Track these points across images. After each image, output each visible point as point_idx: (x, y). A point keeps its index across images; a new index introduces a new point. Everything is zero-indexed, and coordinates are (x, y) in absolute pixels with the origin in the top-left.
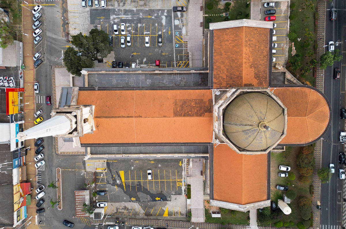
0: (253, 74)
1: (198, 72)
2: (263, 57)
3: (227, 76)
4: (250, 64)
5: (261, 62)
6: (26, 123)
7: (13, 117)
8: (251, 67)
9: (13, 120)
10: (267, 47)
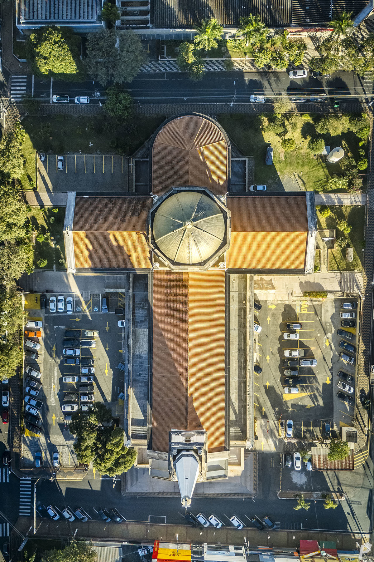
0: (135, 218)
1: (131, 285)
2: (112, 204)
3: (135, 252)
4: (120, 222)
5: (118, 207)
6: (208, 541)
7: (195, 556)
8: (124, 221)
9: (200, 556)
10: (100, 200)
